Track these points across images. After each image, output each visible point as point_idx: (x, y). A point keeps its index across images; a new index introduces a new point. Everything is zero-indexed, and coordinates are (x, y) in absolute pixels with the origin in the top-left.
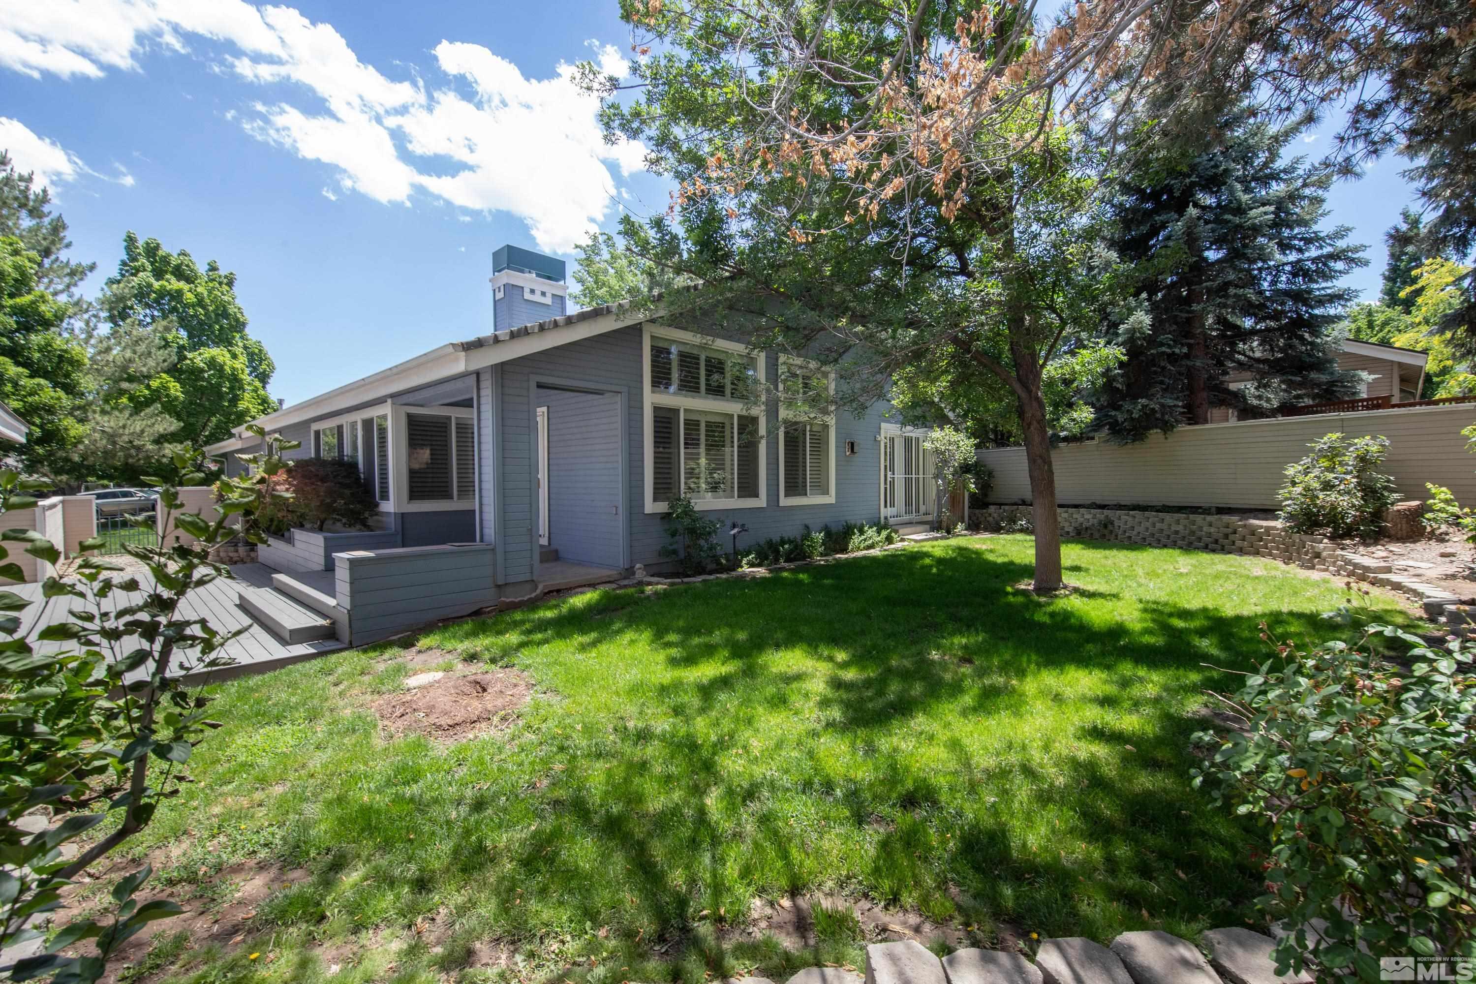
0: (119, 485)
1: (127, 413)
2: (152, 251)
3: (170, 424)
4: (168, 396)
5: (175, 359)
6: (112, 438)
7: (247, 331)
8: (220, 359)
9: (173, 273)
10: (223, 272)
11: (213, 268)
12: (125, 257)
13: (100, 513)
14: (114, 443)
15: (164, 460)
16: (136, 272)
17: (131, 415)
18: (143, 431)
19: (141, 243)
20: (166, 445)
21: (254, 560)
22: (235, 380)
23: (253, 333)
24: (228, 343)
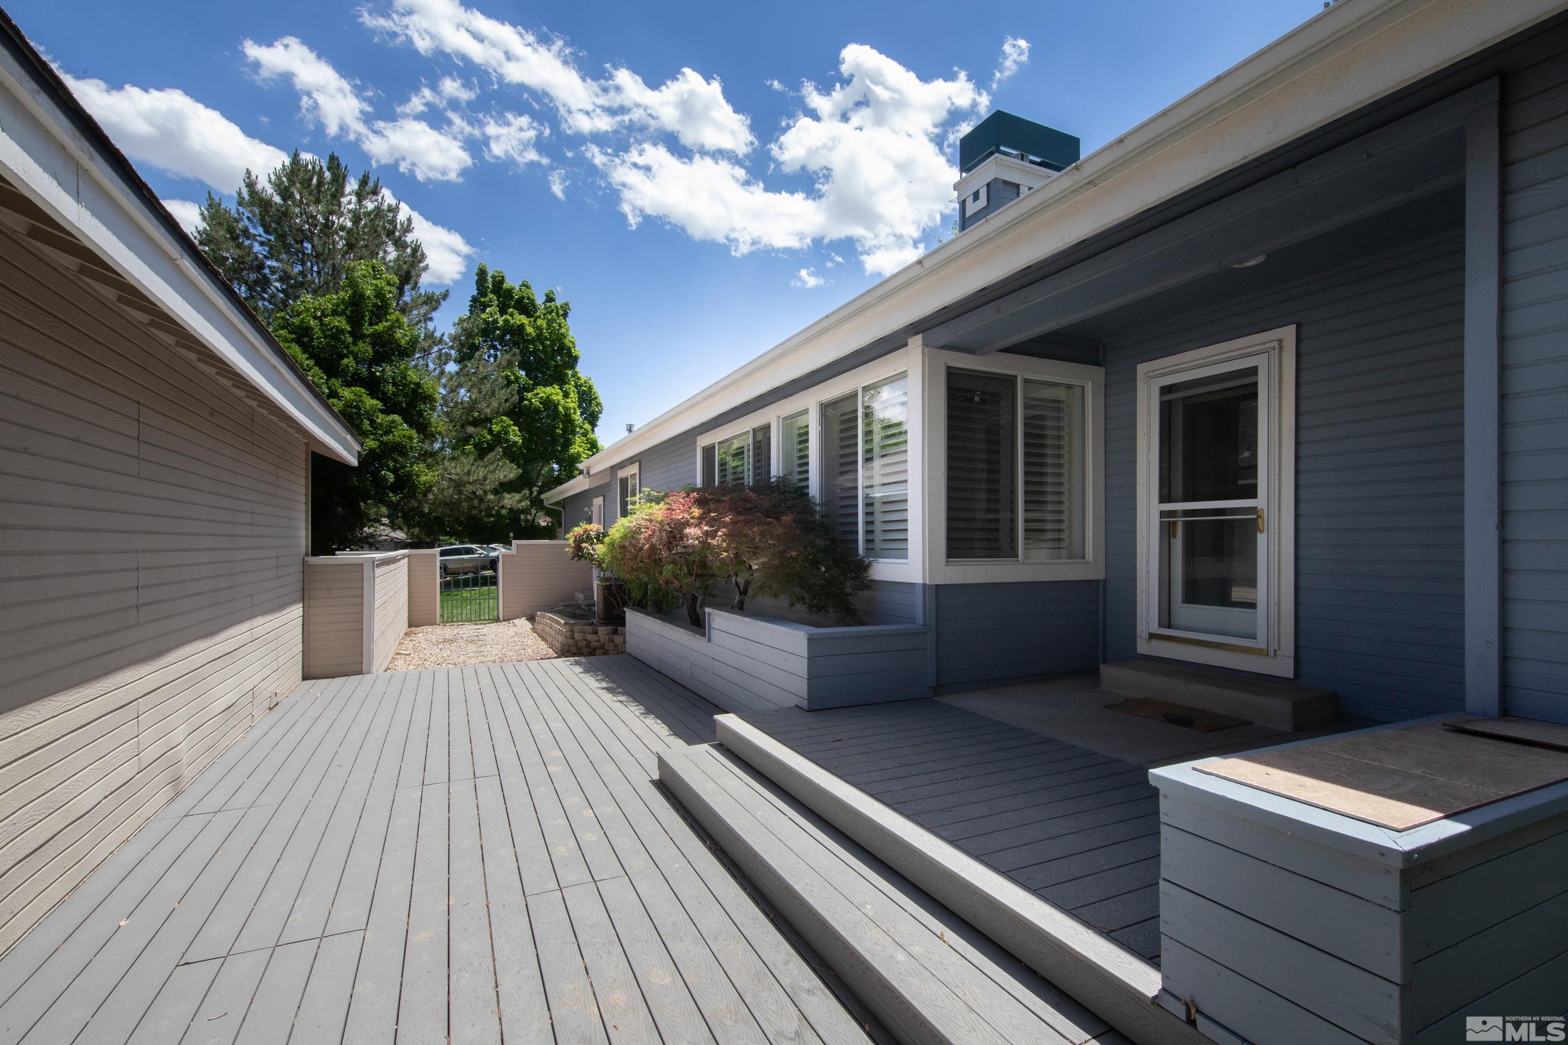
0: (462, 542)
1: (472, 458)
2: (499, 283)
3: (509, 472)
4: (507, 441)
5: (516, 398)
6: (458, 485)
7: (578, 368)
8: (554, 398)
9: (514, 307)
10: (558, 303)
11: (549, 299)
12: (475, 293)
13: (445, 569)
14: (460, 492)
15: (504, 512)
16: (485, 306)
17: (475, 460)
18: (485, 478)
19: (490, 273)
20: (506, 495)
21: (620, 650)
22: (568, 420)
23: (583, 370)
24: (561, 380)
